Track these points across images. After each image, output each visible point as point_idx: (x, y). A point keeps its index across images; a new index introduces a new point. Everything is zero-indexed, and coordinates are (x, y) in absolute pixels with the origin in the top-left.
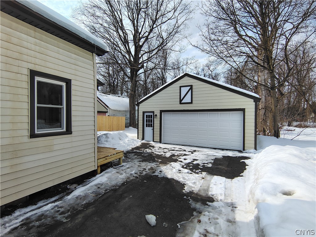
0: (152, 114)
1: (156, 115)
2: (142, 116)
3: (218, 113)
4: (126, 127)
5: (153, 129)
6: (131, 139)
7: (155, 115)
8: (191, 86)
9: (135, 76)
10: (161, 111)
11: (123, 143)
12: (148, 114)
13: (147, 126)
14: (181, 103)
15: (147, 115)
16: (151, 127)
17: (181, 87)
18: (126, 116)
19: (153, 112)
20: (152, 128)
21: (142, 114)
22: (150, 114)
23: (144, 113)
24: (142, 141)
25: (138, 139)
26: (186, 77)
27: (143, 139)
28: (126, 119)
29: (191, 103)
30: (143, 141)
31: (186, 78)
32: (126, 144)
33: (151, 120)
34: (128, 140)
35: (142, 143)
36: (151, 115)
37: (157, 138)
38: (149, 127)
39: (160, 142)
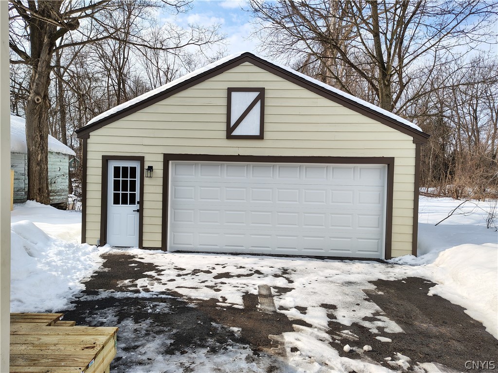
0: (136, 165)
1: (150, 168)
2: (99, 171)
3: (327, 167)
4: (16, 201)
5: (140, 211)
6: (65, 247)
7: (146, 167)
8: (262, 91)
9: (45, 49)
10: (168, 158)
11: (47, 268)
12: (121, 164)
13: (116, 202)
14: (230, 136)
15: (117, 169)
16: (133, 202)
17: (230, 91)
18: (17, 169)
19: (141, 159)
20: (136, 207)
21: (99, 163)
22: (129, 164)
23: (106, 160)
24: (99, 248)
25: (84, 240)
26: (247, 63)
27: (103, 242)
28: (16, 177)
29: (261, 137)
30: (105, 249)
31: (247, 67)
32: (56, 268)
33: (133, 183)
34: (60, 253)
35: (103, 256)
36: (133, 170)
37: (153, 237)
38: (125, 202)
39: (164, 248)
